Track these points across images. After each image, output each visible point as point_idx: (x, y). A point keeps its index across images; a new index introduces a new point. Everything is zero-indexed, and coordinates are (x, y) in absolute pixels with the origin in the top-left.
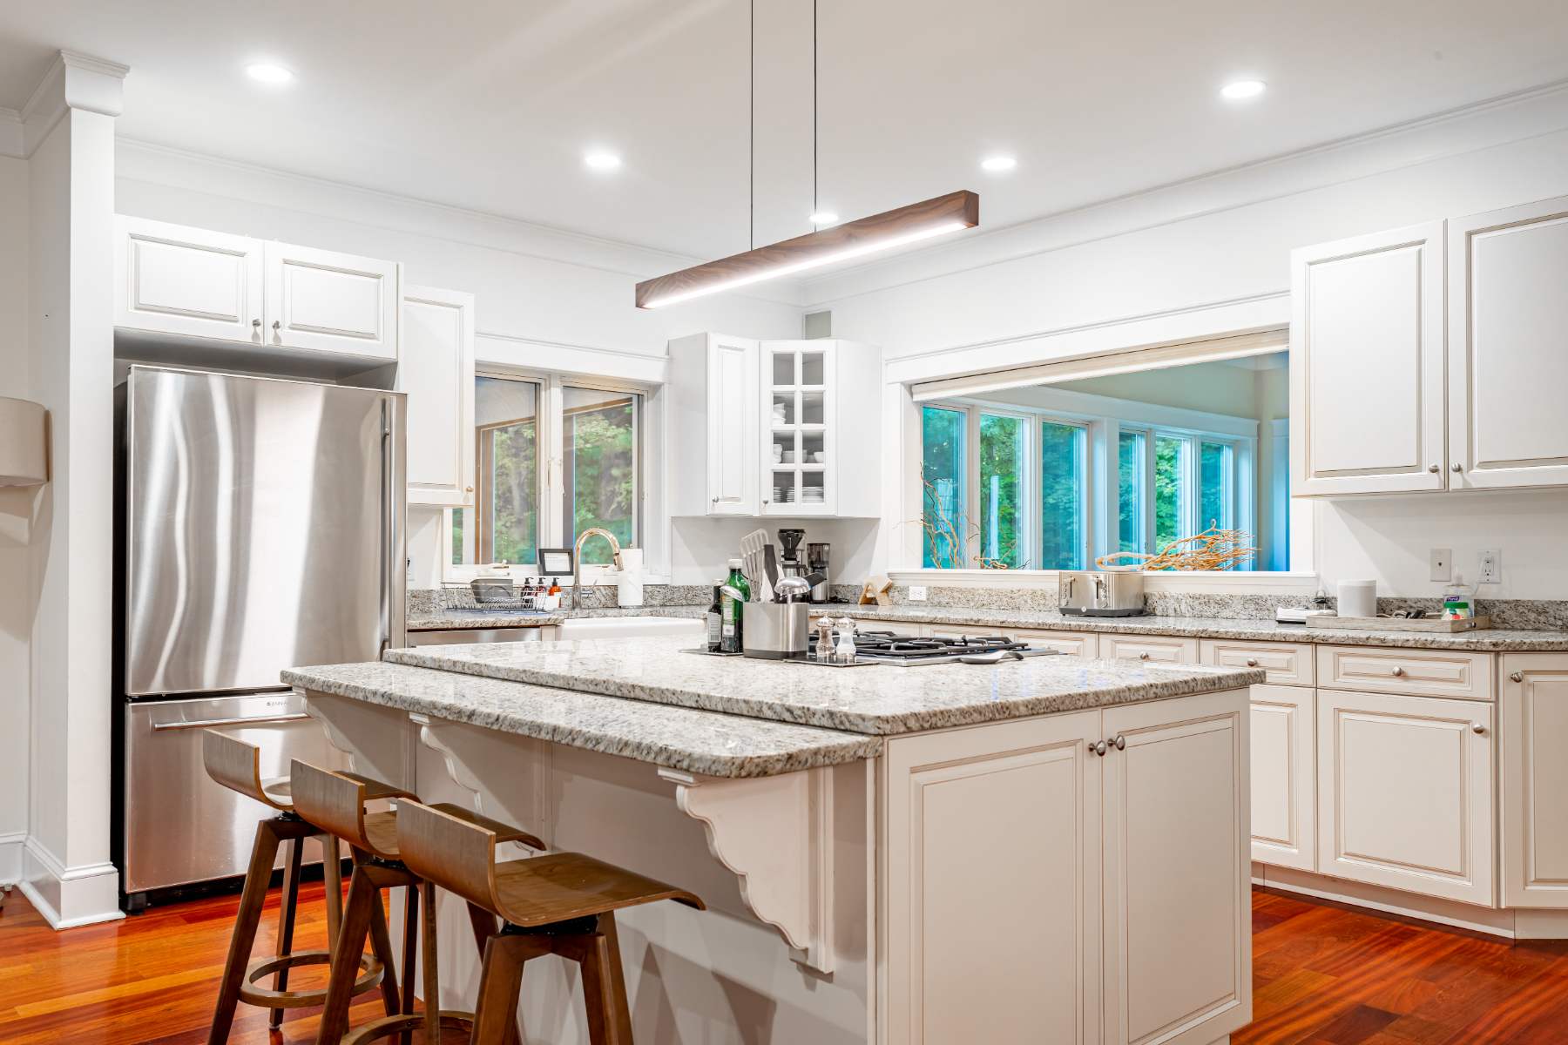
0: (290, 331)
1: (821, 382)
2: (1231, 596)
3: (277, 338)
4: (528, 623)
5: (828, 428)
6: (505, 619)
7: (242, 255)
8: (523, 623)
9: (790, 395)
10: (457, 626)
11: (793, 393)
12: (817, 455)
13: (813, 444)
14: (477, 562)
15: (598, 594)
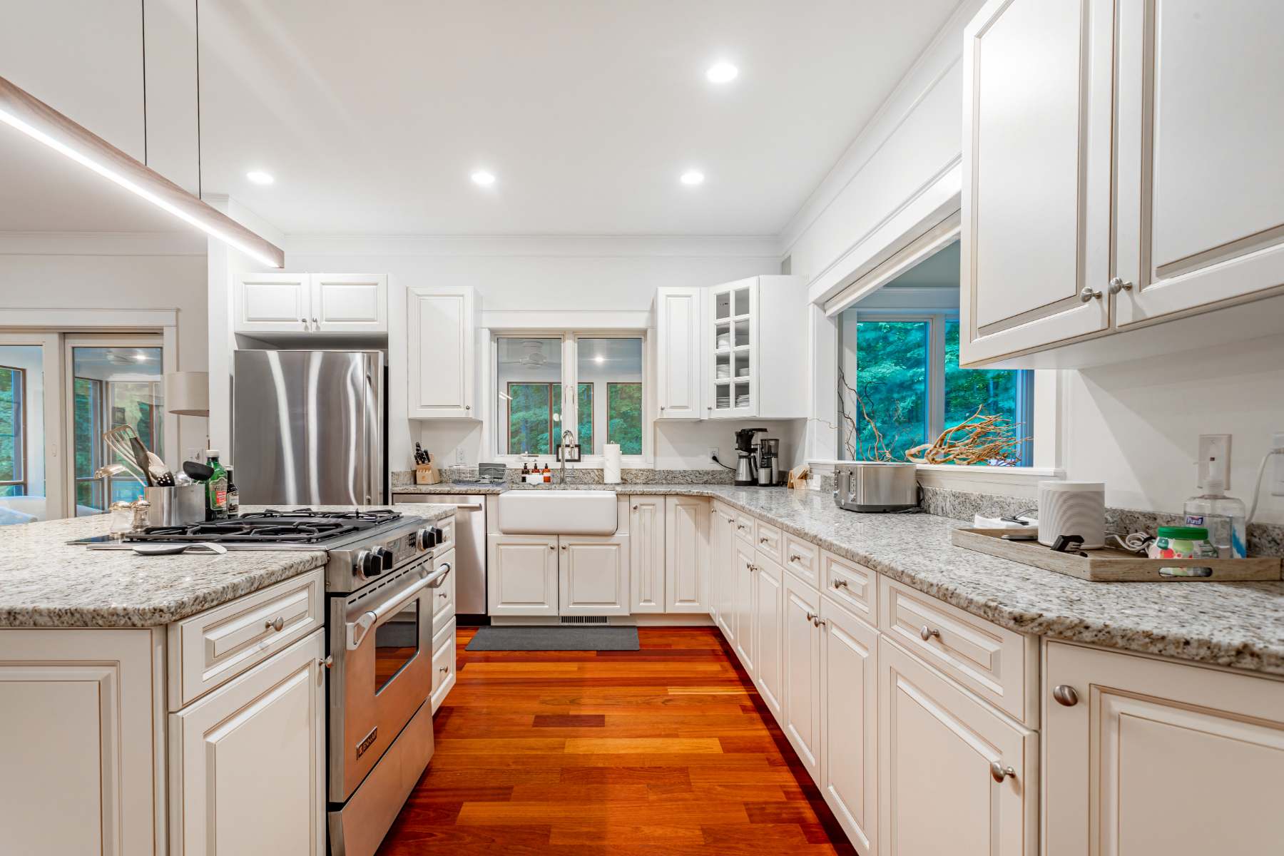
0: (326, 323)
1: (747, 312)
2: (982, 497)
3: (318, 327)
4: (473, 492)
5: (752, 348)
6: (457, 488)
7: (299, 284)
8: (469, 492)
9: (726, 326)
10: (424, 492)
11: (729, 324)
12: (743, 371)
13: (743, 362)
14: (508, 454)
15: (592, 475)
